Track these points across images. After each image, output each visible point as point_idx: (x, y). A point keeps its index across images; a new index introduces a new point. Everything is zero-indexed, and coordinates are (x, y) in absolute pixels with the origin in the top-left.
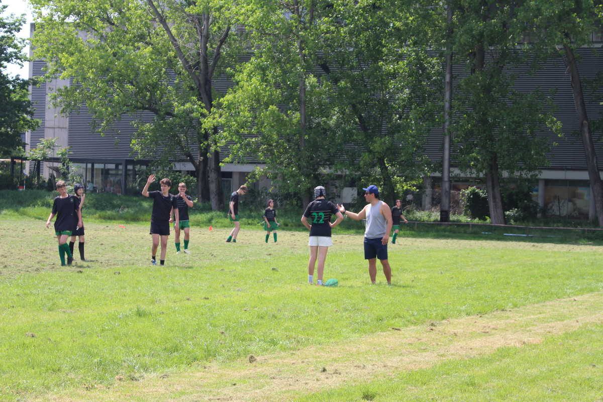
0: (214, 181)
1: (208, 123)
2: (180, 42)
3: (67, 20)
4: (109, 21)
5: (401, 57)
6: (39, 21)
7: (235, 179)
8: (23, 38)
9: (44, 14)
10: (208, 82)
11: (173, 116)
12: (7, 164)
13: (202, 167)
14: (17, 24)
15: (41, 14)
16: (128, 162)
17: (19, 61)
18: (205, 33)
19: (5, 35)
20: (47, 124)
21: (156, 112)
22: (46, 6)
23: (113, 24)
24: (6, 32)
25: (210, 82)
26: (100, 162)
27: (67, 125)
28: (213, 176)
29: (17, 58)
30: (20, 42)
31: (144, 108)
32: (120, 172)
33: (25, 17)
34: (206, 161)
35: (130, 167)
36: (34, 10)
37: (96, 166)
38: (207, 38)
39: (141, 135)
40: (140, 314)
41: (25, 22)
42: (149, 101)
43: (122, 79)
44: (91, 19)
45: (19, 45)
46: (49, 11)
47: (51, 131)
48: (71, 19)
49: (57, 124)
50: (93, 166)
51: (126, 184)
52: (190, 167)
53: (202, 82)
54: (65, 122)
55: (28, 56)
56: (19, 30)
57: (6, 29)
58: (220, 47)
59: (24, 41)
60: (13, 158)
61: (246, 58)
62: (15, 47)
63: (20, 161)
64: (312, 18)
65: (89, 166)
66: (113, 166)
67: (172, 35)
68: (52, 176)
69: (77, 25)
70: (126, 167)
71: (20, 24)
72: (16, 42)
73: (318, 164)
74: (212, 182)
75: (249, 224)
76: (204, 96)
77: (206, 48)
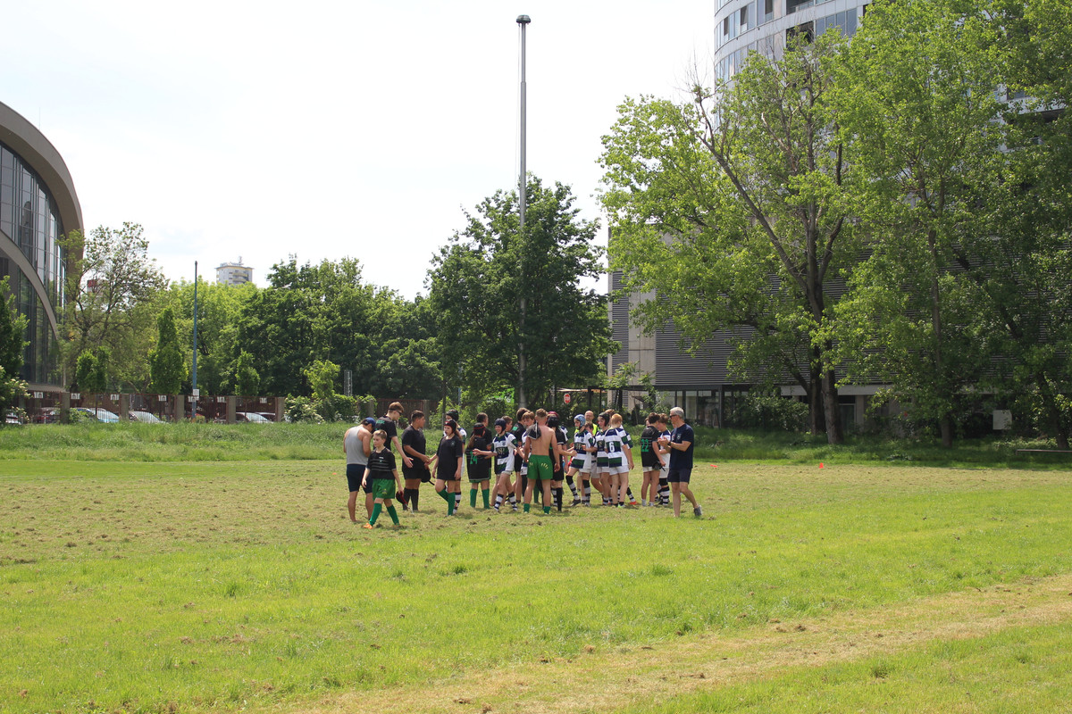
0: (830, 407)
1: (819, 336)
2: (783, 242)
3: (648, 222)
4: (697, 220)
5: (1060, 245)
6: (616, 224)
7: (859, 404)
8: (598, 245)
9: (620, 217)
10: (817, 287)
11: (777, 330)
12: (584, 394)
13: (814, 391)
14: (590, 230)
15: (616, 216)
16: (725, 388)
17: (593, 273)
18: (811, 228)
19: (577, 243)
20: (631, 346)
21: (755, 325)
22: (623, 208)
23: (702, 224)
24: (578, 240)
25: (821, 287)
26: (691, 388)
27: (653, 346)
28: (828, 401)
29: (591, 270)
30: (595, 251)
31: (741, 322)
32: (717, 400)
33: (599, 221)
34: (819, 382)
35: (727, 394)
36: (607, 213)
37: (689, 394)
38: (814, 234)
39: (738, 355)
40: (659, 572)
41: (599, 227)
42: (747, 314)
43: (714, 288)
44: (675, 219)
45: (594, 254)
46: (626, 213)
47: (636, 353)
48: (653, 220)
49: (642, 346)
50: (684, 394)
51: (724, 415)
52: (800, 391)
53: (810, 287)
54: (651, 342)
55: (606, 266)
56: (592, 237)
57: (578, 237)
58: (830, 244)
59: (599, 249)
60: (589, 388)
61: (865, 255)
62: (589, 256)
63: (599, 391)
64: (943, 202)
65: (680, 394)
66: (708, 393)
67: (771, 231)
68: (637, 407)
69: (658, 227)
70: (723, 394)
71: (594, 230)
72: (590, 251)
73: (961, 383)
74: (827, 408)
75: (873, 459)
76: (813, 304)
77: (815, 247)
